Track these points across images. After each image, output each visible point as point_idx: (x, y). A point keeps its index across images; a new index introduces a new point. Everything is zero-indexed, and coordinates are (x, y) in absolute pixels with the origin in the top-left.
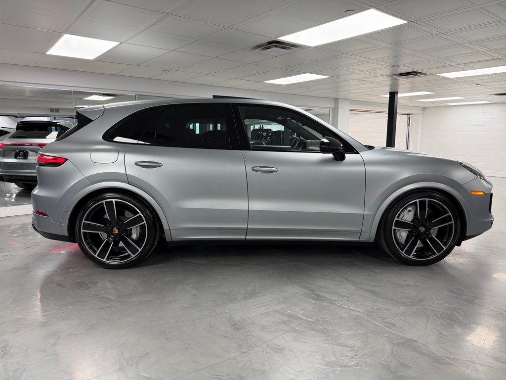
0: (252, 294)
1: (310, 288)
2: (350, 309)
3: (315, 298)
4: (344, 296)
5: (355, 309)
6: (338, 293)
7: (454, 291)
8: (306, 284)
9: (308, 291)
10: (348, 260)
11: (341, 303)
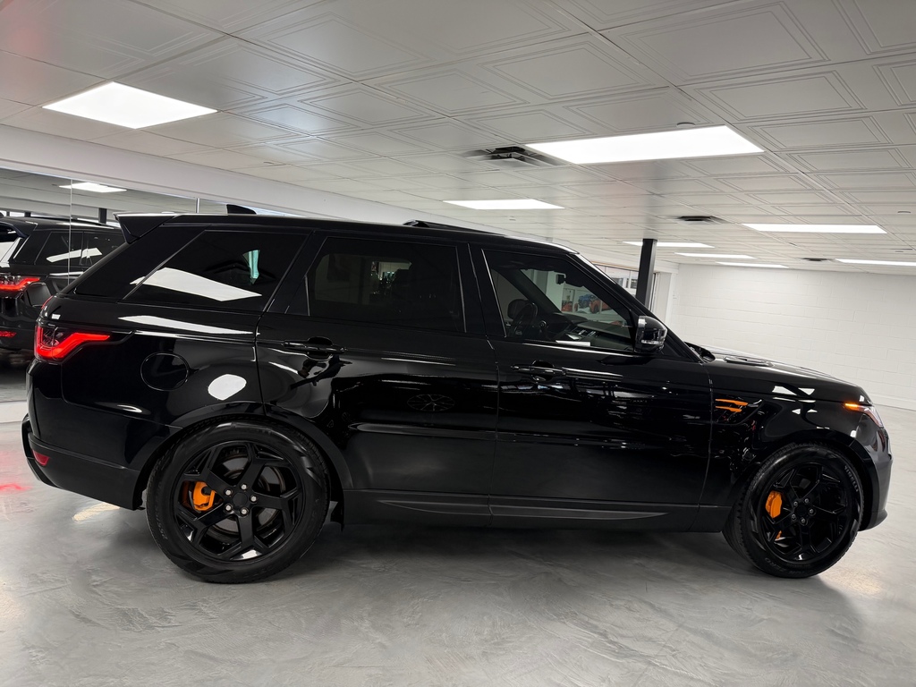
0: (495, 644)
1: (596, 627)
2: (686, 677)
3: (614, 651)
4: (664, 646)
5: (695, 676)
6: (650, 639)
7: (838, 632)
8: (586, 619)
9: (596, 636)
10: (636, 561)
11: (666, 663)
